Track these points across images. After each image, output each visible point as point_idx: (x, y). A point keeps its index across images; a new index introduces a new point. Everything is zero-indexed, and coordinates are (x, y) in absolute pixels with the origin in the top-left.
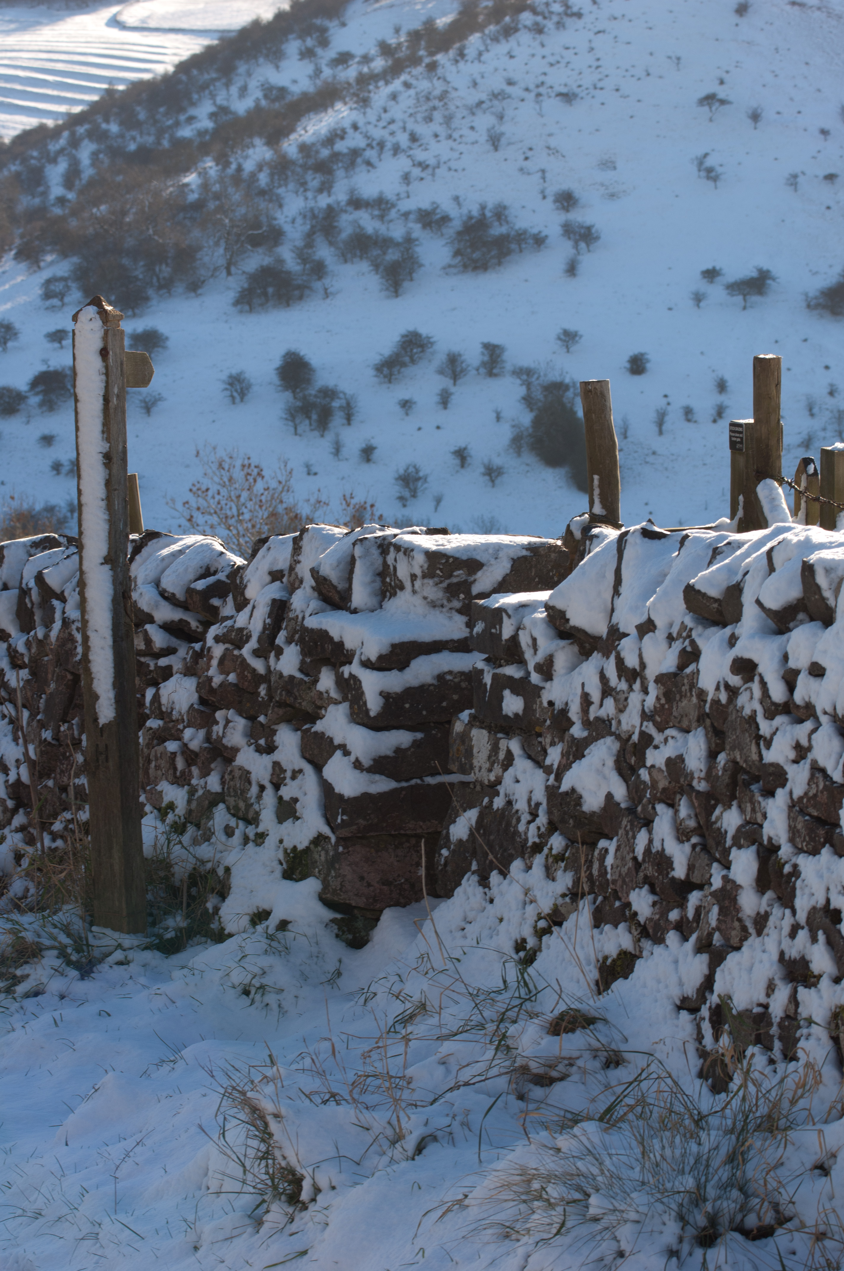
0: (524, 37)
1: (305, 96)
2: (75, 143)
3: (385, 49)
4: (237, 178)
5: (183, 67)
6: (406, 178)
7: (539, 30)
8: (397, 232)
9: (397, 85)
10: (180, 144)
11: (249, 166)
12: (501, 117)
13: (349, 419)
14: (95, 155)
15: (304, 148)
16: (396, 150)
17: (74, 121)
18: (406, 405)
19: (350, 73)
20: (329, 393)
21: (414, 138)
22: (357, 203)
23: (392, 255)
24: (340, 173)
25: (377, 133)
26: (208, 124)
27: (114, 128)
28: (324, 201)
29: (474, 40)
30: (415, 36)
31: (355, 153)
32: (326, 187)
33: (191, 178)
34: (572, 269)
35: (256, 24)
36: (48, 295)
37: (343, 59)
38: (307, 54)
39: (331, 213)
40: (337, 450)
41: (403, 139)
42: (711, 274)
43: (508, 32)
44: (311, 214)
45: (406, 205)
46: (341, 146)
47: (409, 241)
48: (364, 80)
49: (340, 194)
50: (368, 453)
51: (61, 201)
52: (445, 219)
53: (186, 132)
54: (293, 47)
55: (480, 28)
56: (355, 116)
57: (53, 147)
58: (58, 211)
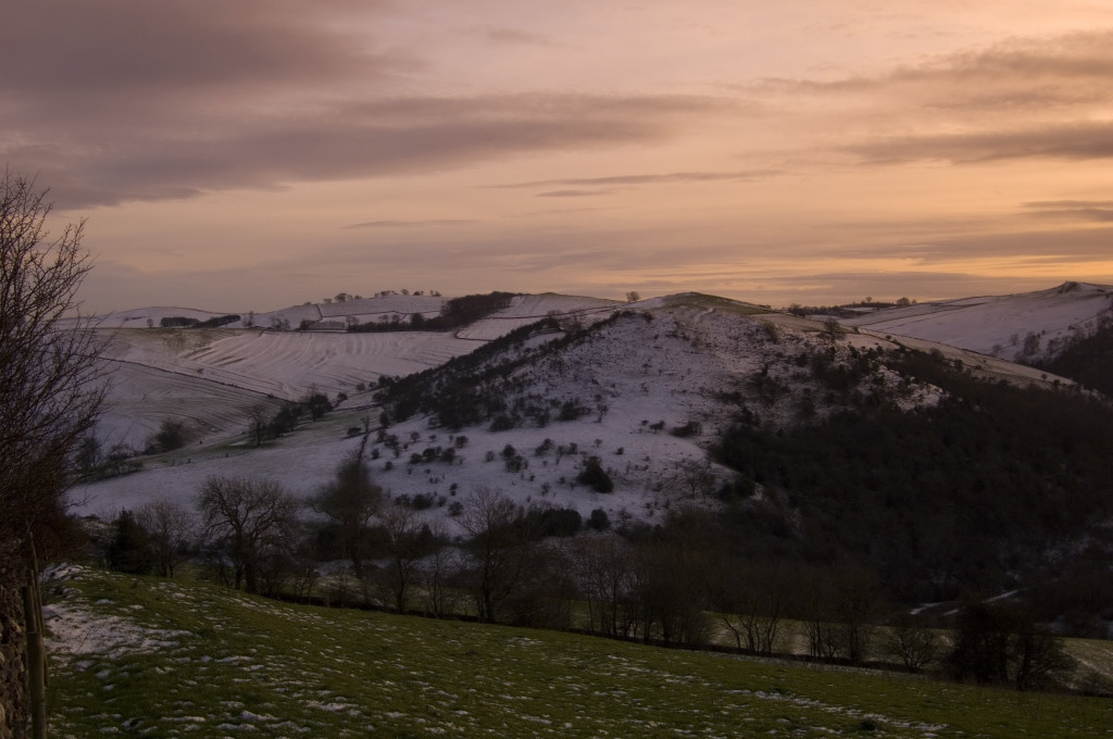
0: (586, 345)
1: (515, 362)
2: (441, 375)
3: (541, 347)
4: (493, 387)
5: (476, 351)
6: (547, 390)
7: (591, 342)
8: (544, 407)
9: (545, 359)
10: (475, 377)
11: (497, 384)
12: (578, 370)
13: (526, 466)
14: (447, 379)
15: (514, 378)
16: (544, 380)
17: (441, 368)
18: (545, 463)
19: (530, 355)
20: (519, 458)
21: (550, 376)
22: (531, 397)
23: (542, 413)
24: (526, 387)
25: (538, 374)
26: (484, 370)
27: (454, 371)
28: (520, 396)
29: (571, 346)
30: (551, 343)
31: (531, 380)
32: (521, 391)
33: (478, 388)
34: (600, 421)
35: (500, 338)
36: (431, 423)
37: (528, 350)
38: (516, 348)
39: (522, 400)
40: (522, 477)
41: (546, 377)
42: (645, 422)
43: (582, 342)
44: (516, 401)
45: (547, 398)
46: (526, 378)
47: (548, 409)
48: (534, 357)
49: (525, 394)
50: (532, 479)
51: (436, 394)
52: (560, 402)
53: (477, 373)
54: (512, 346)
55: (572, 341)
56: (532, 369)
57: (434, 376)
58: (435, 397)
